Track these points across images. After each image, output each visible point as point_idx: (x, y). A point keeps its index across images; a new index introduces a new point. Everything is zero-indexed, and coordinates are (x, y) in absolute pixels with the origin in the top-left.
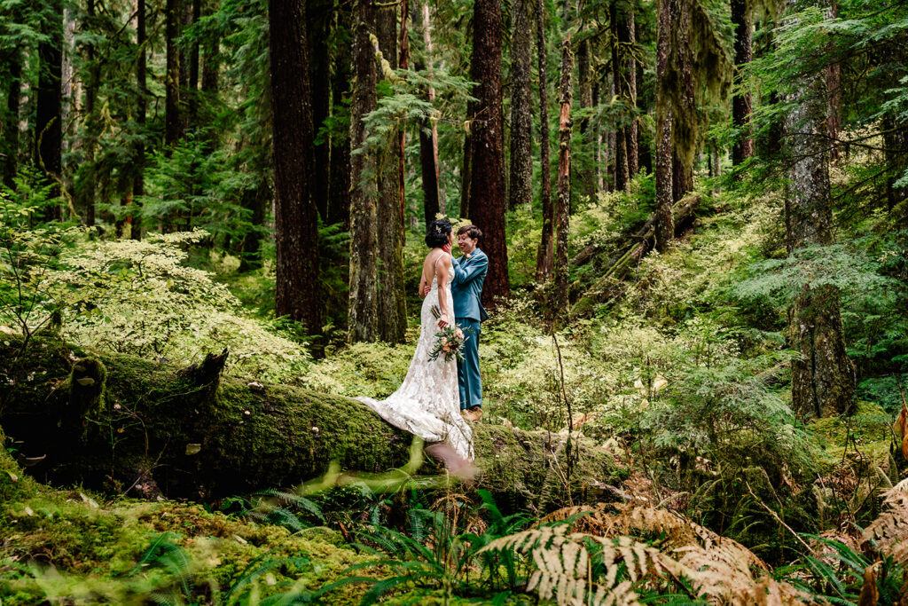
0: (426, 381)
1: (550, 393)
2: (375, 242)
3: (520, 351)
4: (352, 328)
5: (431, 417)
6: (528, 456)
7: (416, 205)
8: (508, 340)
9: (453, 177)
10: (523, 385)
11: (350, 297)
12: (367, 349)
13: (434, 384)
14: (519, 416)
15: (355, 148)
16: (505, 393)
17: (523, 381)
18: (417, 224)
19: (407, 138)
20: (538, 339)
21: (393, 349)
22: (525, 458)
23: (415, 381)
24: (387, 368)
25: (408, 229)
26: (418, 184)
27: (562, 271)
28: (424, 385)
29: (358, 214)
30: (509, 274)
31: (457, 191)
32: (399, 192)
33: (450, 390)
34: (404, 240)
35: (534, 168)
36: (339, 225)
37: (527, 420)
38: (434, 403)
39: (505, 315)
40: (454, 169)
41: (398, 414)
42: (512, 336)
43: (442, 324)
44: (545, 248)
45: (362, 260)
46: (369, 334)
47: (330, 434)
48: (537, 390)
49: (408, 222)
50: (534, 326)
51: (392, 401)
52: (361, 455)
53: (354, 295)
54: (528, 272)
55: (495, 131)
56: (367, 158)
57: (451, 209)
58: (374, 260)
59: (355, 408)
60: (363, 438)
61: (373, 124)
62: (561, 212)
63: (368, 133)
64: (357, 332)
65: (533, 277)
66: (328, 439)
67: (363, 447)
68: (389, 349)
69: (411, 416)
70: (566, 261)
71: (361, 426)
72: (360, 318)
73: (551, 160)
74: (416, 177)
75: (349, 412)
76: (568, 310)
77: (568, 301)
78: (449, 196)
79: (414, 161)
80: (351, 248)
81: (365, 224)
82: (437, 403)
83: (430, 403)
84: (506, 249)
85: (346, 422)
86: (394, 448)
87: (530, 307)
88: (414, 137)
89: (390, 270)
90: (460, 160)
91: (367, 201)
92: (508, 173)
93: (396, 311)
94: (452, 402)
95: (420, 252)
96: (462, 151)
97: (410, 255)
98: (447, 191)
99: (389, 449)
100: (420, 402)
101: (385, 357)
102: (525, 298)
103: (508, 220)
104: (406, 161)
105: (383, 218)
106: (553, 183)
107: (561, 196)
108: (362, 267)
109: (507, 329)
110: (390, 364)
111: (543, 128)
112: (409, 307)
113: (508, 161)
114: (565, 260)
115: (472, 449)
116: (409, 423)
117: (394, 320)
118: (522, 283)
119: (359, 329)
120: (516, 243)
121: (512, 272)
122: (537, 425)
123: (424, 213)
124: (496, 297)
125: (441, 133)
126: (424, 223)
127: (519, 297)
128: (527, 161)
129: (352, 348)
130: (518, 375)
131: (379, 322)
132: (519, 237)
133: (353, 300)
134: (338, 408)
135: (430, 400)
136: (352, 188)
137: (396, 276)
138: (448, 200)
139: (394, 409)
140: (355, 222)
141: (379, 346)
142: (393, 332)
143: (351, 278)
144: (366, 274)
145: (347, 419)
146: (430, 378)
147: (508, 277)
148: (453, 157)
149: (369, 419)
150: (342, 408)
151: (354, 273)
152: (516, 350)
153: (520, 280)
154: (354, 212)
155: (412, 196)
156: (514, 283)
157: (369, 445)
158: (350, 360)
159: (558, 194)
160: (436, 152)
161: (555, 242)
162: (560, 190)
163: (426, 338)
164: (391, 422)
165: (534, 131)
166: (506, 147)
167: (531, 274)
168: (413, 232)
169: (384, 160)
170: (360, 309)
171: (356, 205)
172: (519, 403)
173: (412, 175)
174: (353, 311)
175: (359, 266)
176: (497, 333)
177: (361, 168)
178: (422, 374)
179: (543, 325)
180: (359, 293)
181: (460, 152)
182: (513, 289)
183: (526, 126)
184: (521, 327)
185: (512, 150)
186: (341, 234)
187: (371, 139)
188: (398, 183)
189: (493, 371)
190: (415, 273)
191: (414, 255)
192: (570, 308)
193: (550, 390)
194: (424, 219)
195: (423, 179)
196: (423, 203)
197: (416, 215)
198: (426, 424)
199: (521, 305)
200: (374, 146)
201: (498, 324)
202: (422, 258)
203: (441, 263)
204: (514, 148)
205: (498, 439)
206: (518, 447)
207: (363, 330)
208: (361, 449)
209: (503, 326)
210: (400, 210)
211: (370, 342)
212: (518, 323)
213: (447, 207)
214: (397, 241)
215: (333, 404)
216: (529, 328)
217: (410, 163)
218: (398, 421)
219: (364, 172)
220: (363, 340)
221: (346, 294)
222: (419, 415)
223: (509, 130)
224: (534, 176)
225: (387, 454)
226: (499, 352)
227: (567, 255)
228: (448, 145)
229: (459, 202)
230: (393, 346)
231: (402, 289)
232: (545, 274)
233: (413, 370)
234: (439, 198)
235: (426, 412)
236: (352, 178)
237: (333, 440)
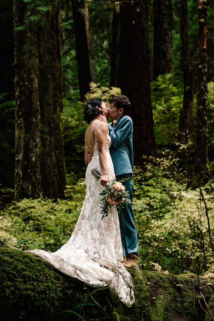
0: (91, 234)
1: (194, 241)
2: (37, 110)
3: (168, 203)
4: (18, 186)
5: (97, 266)
6: (180, 297)
7: (70, 75)
8: (157, 194)
9: (103, 49)
10: (170, 233)
11: (16, 159)
12: (32, 205)
13: (98, 236)
14: (168, 261)
15: (17, 26)
16: (155, 240)
17: (171, 230)
18: (72, 92)
19: (61, 15)
20: (183, 193)
21: (54, 204)
22: (178, 299)
23: (82, 234)
24: (51, 221)
25: (64, 96)
26: (72, 56)
27: (202, 132)
28: (89, 237)
29: (22, 86)
30: (155, 135)
31: (106, 61)
32: (56, 65)
33: (113, 241)
34: (62, 106)
35: (174, 40)
36: (3, 94)
37: (175, 264)
38: (98, 253)
39: (153, 172)
40: (103, 42)
41: (69, 264)
42: (159, 190)
43: (104, 183)
44: (186, 112)
45: (26, 126)
46: (34, 191)
47: (10, 283)
48: (182, 237)
49: (64, 90)
50: (178, 181)
51: (62, 252)
52: (37, 300)
53: (20, 157)
54: (172, 133)
55: (141, 9)
56: (29, 35)
57: (102, 78)
58: (37, 126)
59: (30, 259)
60: (39, 286)
61: (33, 5)
62: (201, 80)
63: (29, 13)
64: (23, 189)
65: (176, 137)
66: (9, 287)
67: (39, 293)
68: (51, 204)
69: (79, 265)
70: (206, 124)
71: (36, 275)
72: (26, 177)
73: (189, 33)
74: (70, 50)
75: (26, 263)
76: (208, 166)
77: (207, 159)
78: (99, 66)
79: (68, 36)
80: (16, 115)
81: (27, 93)
82: (101, 253)
83: (95, 253)
84: (152, 112)
85: (24, 273)
86: (65, 294)
87: (174, 164)
88: (67, 15)
89: (50, 134)
90: (108, 34)
91: (29, 74)
92: (151, 45)
93: (56, 170)
94: (114, 251)
95: (76, 117)
96: (111, 26)
97: (67, 120)
98: (98, 62)
99: (61, 294)
100: (86, 252)
101: (48, 212)
102: (170, 157)
103: (152, 88)
104: (61, 36)
105: (43, 87)
106: (192, 54)
107: (200, 66)
108: (26, 132)
109: (154, 184)
110: (53, 217)
111: (183, 6)
112: (67, 165)
113: (151, 35)
114: (205, 122)
115: (133, 293)
116: (78, 272)
117: (54, 178)
118: (166, 143)
119: (25, 186)
120: (160, 108)
121: (157, 134)
122: (184, 269)
123: (77, 81)
124: (145, 157)
125: (91, 11)
126: (78, 91)
127: (164, 156)
128: (168, 35)
129: (19, 204)
130: (167, 225)
131: (42, 180)
132: (163, 102)
133: (19, 161)
134: (16, 260)
135: (95, 250)
136: (15, 62)
137: (55, 139)
138: (98, 69)
139: (65, 260)
140: (19, 92)
141: (43, 202)
142: (54, 188)
143: (16, 142)
144: (30, 138)
145: (24, 270)
146: (96, 231)
147: (154, 138)
148: (103, 32)
149: (43, 269)
150: (20, 260)
151: (19, 137)
152: (164, 203)
153: (164, 140)
154: (18, 83)
155: (68, 67)
156: (159, 143)
157: (44, 292)
158: (18, 215)
159: (198, 65)
160: (87, 28)
161: (195, 105)
162: (199, 61)
163: (92, 196)
164: (62, 271)
165: (173, 7)
166: (150, 23)
167: (174, 135)
168: (68, 99)
169: (44, 37)
170: (24, 169)
171: (19, 77)
172: (167, 249)
173: (66, 48)
174: (19, 171)
175: (23, 131)
176: (146, 188)
177: (24, 44)
178: (88, 227)
179: (187, 180)
180: (24, 155)
181: (109, 27)
182: (159, 149)
183: (167, 3)
184: (167, 182)
185: (155, 25)
186: (7, 103)
187: (32, 18)
188: (56, 56)
189: (143, 222)
190: (72, 135)
191: (70, 119)
192: (209, 164)
193: (194, 238)
194: (78, 87)
195: (77, 52)
196: (76, 73)
197: (71, 84)
198: (92, 272)
199: (166, 163)
200: (35, 25)
201: (147, 180)
202: (78, 123)
203: (100, 131)
204: (158, 24)
205: (154, 283)
206: (171, 290)
207: (28, 187)
208: (37, 295)
209: (151, 181)
210: (58, 80)
211: (34, 198)
212: (165, 179)
213: (98, 76)
214: (56, 108)
215: (12, 257)
216: (174, 183)
217: (64, 38)
218: (68, 270)
219: (26, 47)
220: (28, 198)
221: (13, 156)
222: (87, 264)
223: (151, 7)
224: (174, 47)
225: (60, 299)
226: (148, 205)
227: (206, 118)
228: (98, 21)
229: (109, 71)
230: (55, 201)
231: (61, 150)
232: (187, 135)
233: (81, 224)
234: (91, 68)
235: (92, 262)
236: (15, 53)
237: (12, 288)
